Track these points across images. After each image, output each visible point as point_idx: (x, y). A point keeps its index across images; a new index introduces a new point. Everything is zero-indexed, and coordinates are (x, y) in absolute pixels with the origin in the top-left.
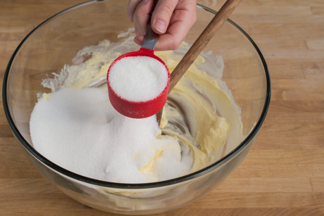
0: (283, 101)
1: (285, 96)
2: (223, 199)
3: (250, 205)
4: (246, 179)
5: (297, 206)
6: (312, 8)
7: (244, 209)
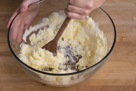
0: (123, 42)
1: (124, 40)
2: (99, 82)
3: (110, 84)
4: (108, 74)
5: (129, 84)
6: (135, 4)
7: (107, 86)
